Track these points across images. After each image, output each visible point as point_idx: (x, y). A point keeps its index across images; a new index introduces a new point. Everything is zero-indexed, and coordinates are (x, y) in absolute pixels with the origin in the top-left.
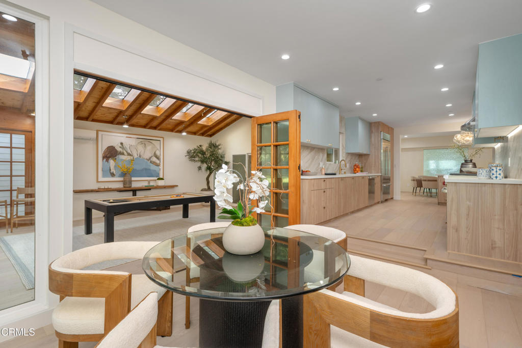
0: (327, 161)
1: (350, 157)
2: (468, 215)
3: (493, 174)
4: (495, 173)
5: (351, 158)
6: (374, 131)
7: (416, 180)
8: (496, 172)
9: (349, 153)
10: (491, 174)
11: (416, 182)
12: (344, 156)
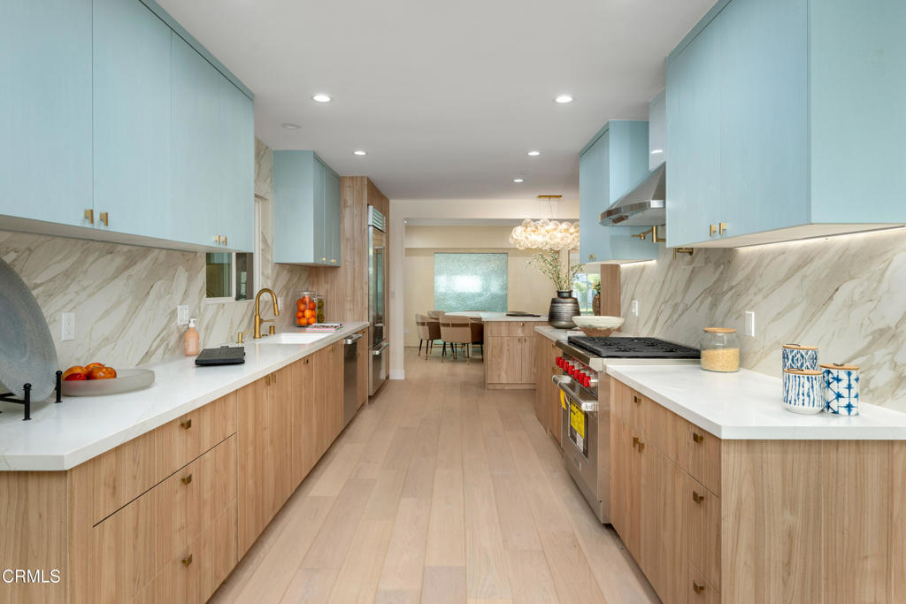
0: (208, 296)
1: (285, 275)
2: (788, 564)
3: (839, 396)
4: (845, 392)
5: (289, 280)
6: (350, 202)
7: (428, 323)
8: (849, 387)
9: (282, 265)
10: (831, 396)
11: (427, 328)
12: (269, 271)
